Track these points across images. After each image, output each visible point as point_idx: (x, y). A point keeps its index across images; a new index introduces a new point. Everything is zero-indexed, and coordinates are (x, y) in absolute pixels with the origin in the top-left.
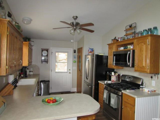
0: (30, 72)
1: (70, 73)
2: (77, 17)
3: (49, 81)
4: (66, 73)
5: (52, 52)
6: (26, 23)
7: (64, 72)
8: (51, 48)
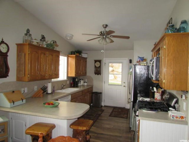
0: (84, 82)
1: (124, 86)
2: (107, 26)
3: (101, 93)
4: (121, 86)
5: (105, 63)
6: (69, 39)
7: (118, 85)
8: (104, 59)
